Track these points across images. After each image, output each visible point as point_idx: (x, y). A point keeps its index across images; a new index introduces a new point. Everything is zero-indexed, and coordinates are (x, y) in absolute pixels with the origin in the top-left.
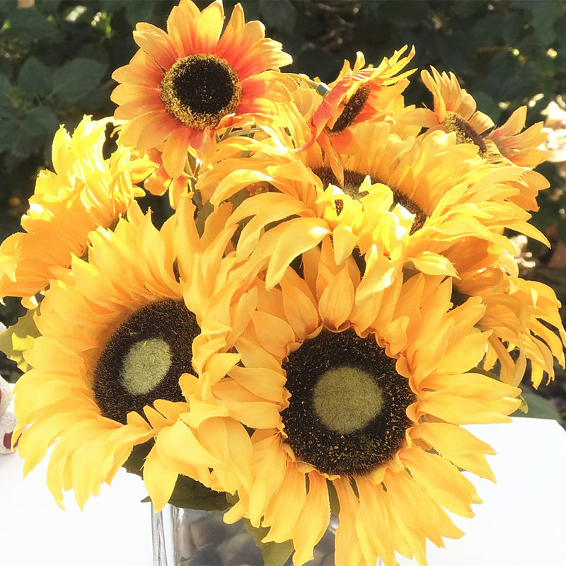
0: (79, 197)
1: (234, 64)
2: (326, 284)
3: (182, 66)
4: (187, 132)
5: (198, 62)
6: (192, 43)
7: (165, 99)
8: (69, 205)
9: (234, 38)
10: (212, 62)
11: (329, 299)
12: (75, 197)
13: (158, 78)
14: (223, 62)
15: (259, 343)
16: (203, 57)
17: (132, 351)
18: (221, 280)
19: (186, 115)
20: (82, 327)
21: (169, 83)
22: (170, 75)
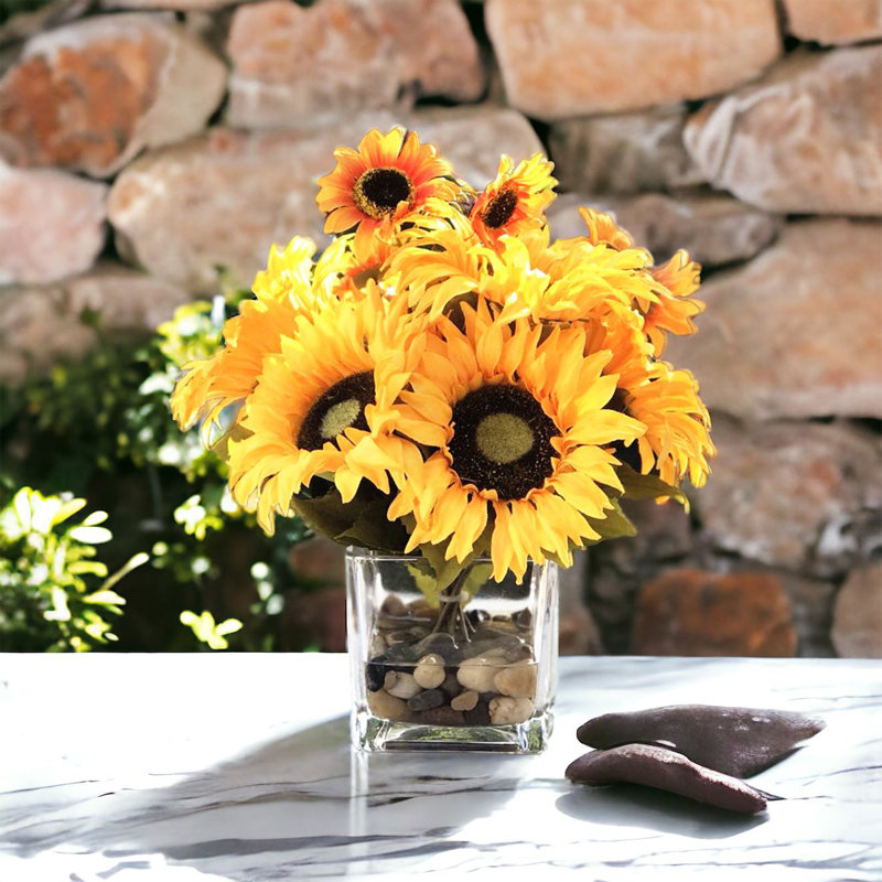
0: (287, 295)
1: (411, 175)
2: (481, 333)
3: (370, 174)
4: (373, 222)
5: (382, 172)
6: (378, 157)
7: (356, 199)
8: (280, 300)
9: (411, 155)
10: (393, 172)
11: (484, 344)
12: (284, 295)
13: (351, 185)
14: (402, 172)
15: (428, 377)
16: (386, 168)
17: (330, 412)
18: (399, 331)
19: (371, 209)
20: (288, 397)
21: (359, 186)
22: (361, 180)
